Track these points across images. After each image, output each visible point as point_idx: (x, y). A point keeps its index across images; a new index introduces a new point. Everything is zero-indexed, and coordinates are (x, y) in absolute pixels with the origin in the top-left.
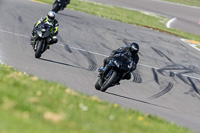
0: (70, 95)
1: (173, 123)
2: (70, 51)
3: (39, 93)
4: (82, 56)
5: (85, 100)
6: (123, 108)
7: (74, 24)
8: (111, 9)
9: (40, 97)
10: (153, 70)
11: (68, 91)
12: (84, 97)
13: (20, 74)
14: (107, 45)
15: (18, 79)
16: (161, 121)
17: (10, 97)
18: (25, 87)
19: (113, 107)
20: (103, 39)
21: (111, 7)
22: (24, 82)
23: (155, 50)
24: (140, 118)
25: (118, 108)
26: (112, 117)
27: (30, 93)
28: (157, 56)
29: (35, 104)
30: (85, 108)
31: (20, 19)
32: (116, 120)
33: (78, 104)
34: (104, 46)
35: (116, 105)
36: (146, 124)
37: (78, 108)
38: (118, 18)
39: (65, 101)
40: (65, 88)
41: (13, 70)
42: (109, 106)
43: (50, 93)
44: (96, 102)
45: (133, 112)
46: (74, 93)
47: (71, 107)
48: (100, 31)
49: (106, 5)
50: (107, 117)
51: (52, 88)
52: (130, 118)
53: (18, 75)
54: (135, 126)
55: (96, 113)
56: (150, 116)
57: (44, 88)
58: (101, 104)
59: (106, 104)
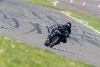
0: (6, 40)
1: (57, 54)
2: (6, 18)
4: (12, 20)
5: (13, 42)
6: (32, 47)
7: (8, 4)
10: (47, 27)
11: (5, 38)
12: (13, 41)
14: (24, 15)
16: (51, 53)
19: (27, 46)
20: (22, 12)
23: (48, 17)
24: (41, 51)
25: (30, 46)
26: (27, 51)
28: (49, 20)
30: (14, 47)
32: (29, 52)
33: (10, 44)
34: (23, 15)
35: (29, 45)
36: (44, 54)
37: (11, 47)
39: (4, 43)
40: (4, 37)
42: (26, 45)
44: (19, 43)
45: (38, 48)
46: (8, 39)
47: (7, 46)
48: (21, 8)
50: (25, 51)
52: (36, 51)
54: (38, 55)
55: (19, 49)
56: (46, 50)
58: (22, 44)
59: (24, 44)
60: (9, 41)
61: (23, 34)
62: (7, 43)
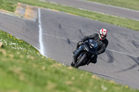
0: (95, 80)
3: (73, 78)
5: (105, 83)
8: (124, 20)
9: (73, 81)
11: (93, 77)
12: (105, 81)
13: (60, 65)
14: (121, 45)
15: (58, 68)
17: (53, 81)
18: (63, 74)
19: (124, 87)
20: (118, 41)
21: (124, 18)
22: (62, 70)
27: (67, 78)
29: (70, 85)
30: (105, 89)
31: (60, 26)
33: (100, 86)
34: (119, 45)
35: (127, 87)
37: (101, 89)
38: (128, 26)
39: (91, 83)
40: (91, 75)
41: (54, 62)
42: (122, 87)
43: (81, 78)
44: (113, 84)
46: (98, 78)
47: (95, 88)
49: (121, 18)
51: (82, 75)
53: (58, 66)
57: (77, 75)
58: (116, 85)
59: (120, 86)
60: (99, 81)
61: (119, 72)
62: (95, 84)
